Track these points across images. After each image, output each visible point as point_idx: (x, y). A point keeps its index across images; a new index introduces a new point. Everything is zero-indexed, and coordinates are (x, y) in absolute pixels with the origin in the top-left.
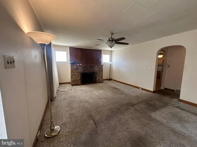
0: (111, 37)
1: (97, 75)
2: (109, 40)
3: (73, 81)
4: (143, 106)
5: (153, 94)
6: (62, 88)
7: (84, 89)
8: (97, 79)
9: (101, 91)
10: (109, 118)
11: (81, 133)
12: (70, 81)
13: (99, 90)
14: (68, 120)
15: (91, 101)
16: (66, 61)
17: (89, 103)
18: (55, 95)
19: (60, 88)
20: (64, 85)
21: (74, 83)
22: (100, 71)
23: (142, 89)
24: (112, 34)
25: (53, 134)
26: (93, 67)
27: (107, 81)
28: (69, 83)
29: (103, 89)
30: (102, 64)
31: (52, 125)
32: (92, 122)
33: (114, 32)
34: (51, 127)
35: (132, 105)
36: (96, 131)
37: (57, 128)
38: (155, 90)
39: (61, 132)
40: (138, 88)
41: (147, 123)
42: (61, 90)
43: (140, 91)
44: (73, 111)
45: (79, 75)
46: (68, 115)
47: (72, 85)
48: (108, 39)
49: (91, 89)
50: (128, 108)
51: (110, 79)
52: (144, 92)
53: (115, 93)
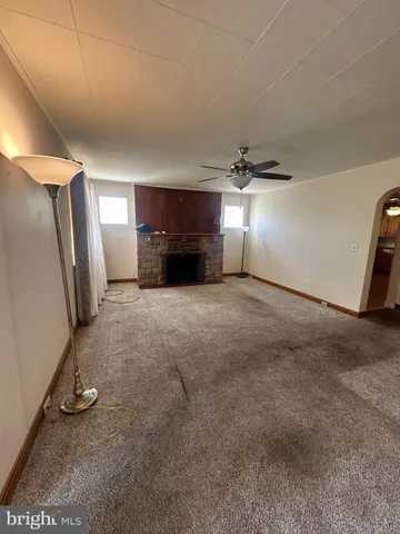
0: (243, 160)
1: (207, 262)
2: (236, 167)
3: (142, 276)
4: (320, 352)
5: (358, 320)
6: (114, 293)
7: (169, 299)
8: (208, 273)
9: (212, 307)
10: (222, 377)
11: (146, 409)
12: (136, 277)
13: (208, 303)
14: (119, 375)
15: (182, 330)
16: (126, 222)
17: (177, 335)
18: (95, 310)
19: (108, 293)
20: (120, 286)
21: (146, 282)
22: (214, 252)
23: (329, 305)
24: (246, 150)
25: (81, 406)
26: (197, 239)
27: (235, 278)
28: (134, 280)
29: (219, 301)
30: (222, 232)
31: (78, 385)
32: (177, 384)
33: (250, 145)
34: (75, 389)
35: (290, 349)
36: (185, 408)
37: (90, 392)
38: (364, 310)
39: (99, 403)
40: (319, 301)
41: (322, 400)
42: (111, 298)
43: (322, 310)
44: (135, 354)
45: (160, 260)
46: (119, 364)
47: (141, 287)
48: (234, 164)
49: (188, 299)
50: (278, 356)
51: (243, 275)
52: (333, 313)
53: (250, 312)
